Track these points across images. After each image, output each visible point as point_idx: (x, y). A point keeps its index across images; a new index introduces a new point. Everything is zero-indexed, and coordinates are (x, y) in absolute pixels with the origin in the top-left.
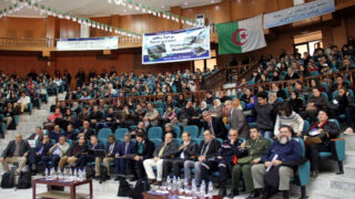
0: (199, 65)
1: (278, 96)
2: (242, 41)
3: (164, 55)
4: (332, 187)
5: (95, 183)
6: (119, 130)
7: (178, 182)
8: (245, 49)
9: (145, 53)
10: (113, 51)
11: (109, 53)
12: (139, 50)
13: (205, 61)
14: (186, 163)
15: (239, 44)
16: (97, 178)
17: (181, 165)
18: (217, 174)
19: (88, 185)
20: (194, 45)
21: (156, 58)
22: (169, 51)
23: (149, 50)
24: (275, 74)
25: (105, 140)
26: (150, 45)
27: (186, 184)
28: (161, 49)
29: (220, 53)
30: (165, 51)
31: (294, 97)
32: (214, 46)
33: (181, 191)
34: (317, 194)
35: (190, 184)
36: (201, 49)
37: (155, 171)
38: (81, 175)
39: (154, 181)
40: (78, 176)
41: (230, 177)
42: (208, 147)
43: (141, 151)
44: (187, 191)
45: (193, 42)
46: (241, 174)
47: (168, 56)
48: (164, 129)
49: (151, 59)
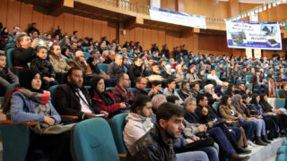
0: (249, 54)
3: (245, 41)
9: (229, 37)
10: (201, 30)
11: (198, 31)
23: (233, 35)
26: (233, 31)
28: (242, 36)
30: (245, 38)
45: (267, 34)
47: (248, 43)
49: (235, 44)
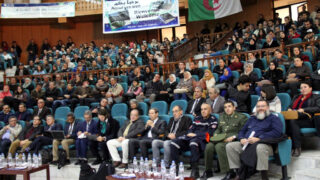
0: (167, 34)
1: (255, 67)
2: (215, 5)
3: (127, 23)
4: (317, 167)
5: (53, 169)
6: (79, 108)
7: (145, 163)
8: (218, 15)
9: (106, 21)
10: (68, 18)
11: (65, 21)
12: (99, 18)
13: (174, 29)
14: (155, 142)
15: (212, 9)
16: (54, 163)
17: (149, 145)
18: (189, 153)
19: (45, 171)
20: (162, 12)
21: (119, 27)
22: (133, 18)
23: (110, 18)
24: (252, 42)
25: (63, 120)
26: (112, 12)
27: (154, 165)
28: (124, 16)
29: (190, 20)
30: (128, 18)
31: (273, 67)
32: (183, 12)
33: (149, 173)
34: (300, 175)
35: (159, 165)
36: (169, 16)
37: (120, 153)
38: (36, 161)
39: (119, 164)
40: (32, 161)
41: (202, 157)
42: (177, 125)
43: (104, 131)
44: (156, 174)
45: (160, 8)
46: (215, 153)
47: (132, 24)
48: (129, 105)
49: (113, 28)
